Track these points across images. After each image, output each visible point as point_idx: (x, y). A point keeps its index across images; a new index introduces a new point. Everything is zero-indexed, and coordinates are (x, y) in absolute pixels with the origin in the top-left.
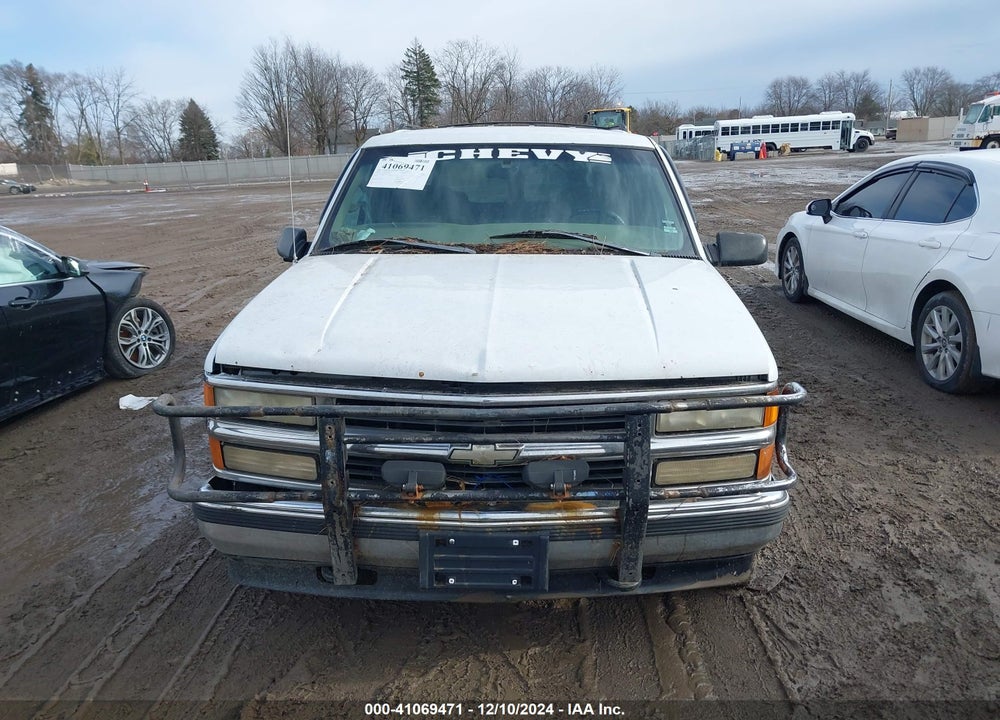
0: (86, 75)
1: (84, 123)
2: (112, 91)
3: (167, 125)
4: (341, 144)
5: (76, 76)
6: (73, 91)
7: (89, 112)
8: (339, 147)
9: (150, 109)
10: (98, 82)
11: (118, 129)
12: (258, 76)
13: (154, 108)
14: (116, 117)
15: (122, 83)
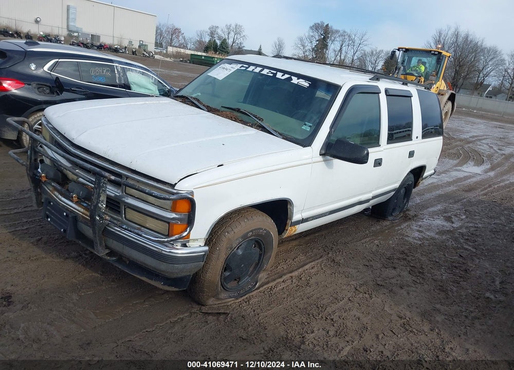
0: (349, 33)
1: (339, 54)
2: (357, 42)
3: (377, 62)
4: (463, 89)
5: (345, 32)
6: (341, 38)
7: (344, 49)
8: (461, 90)
9: (372, 53)
10: (354, 36)
11: (353, 60)
12: (432, 44)
13: (374, 53)
14: (354, 54)
15: (364, 38)
